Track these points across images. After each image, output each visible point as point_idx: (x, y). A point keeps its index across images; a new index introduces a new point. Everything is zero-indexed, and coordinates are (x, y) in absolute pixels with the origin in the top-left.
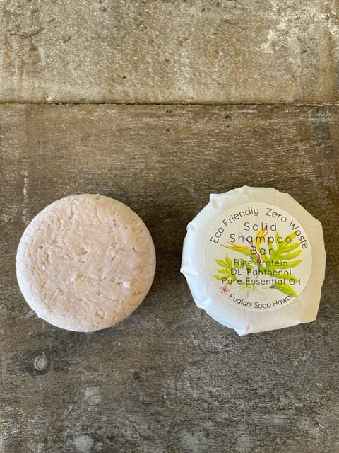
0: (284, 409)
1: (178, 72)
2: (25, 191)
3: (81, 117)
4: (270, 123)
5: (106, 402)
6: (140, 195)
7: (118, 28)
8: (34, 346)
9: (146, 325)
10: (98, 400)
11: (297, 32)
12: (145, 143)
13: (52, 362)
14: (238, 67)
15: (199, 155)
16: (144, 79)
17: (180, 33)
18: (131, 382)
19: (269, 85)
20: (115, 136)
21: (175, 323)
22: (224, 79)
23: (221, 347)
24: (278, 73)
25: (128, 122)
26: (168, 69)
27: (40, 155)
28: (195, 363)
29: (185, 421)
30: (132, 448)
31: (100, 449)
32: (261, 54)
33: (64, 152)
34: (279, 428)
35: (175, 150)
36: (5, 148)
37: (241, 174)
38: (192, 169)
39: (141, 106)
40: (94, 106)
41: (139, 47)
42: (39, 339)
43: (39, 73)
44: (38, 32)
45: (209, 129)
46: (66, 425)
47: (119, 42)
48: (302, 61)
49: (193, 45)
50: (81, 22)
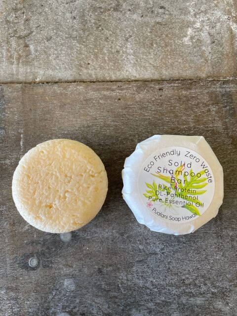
0: (204, 293)
1: (126, 59)
2: (21, 143)
3: (59, 92)
4: (190, 93)
5: (78, 289)
6: (100, 145)
7: (84, 30)
8: (29, 250)
9: (106, 235)
10: (73, 287)
11: (208, 29)
12: (104, 109)
13: (41, 261)
14: (167, 55)
15: (141, 116)
16: (102, 64)
17: (127, 32)
18: (96, 275)
19: (189, 66)
20: (83, 104)
21: (127, 233)
22: (158, 63)
23: (159, 250)
24: (195, 58)
25: (92, 94)
26: (119, 57)
27: (31, 119)
28: (140, 261)
29: (134, 302)
32: (183, 45)
33: (48, 116)
35: (124, 113)
36: (8, 114)
37: (171, 129)
38: (136, 125)
39: (100, 83)
40: (68, 84)
41: (98, 43)
42: (32, 245)
43: (30, 62)
44: (29, 34)
45: (147, 98)
46: (51, 305)
47: (85, 40)
48: (212, 49)
49: (136, 40)
50: (58, 26)
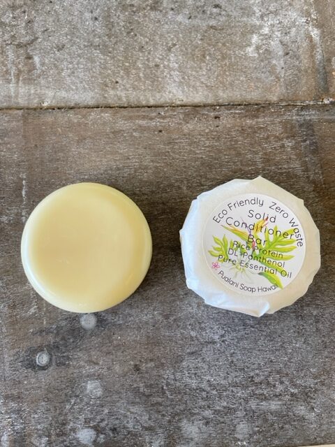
0: (280, 395)
1: (168, 76)
2: (24, 193)
3: (76, 121)
4: (257, 123)
5: (107, 395)
7: (109, 36)
8: (36, 342)
9: (145, 319)
10: (99, 393)
11: (279, 36)
12: (139, 144)
13: (54, 358)
14: (225, 70)
15: (191, 154)
16: (136, 83)
17: (169, 39)
18: (132, 374)
19: (255, 86)
20: (109, 138)
21: (173, 315)
22: (212, 82)
23: (217, 337)
24: (263, 75)
25: (122, 124)
26: (159, 73)
27: (37, 158)
28: (193, 353)
29: (184, 410)
30: (133, 439)
31: (102, 441)
32: (246, 57)
33: (61, 154)
34: (276, 413)
35: (167, 150)
36: (4, 152)
37: (232, 171)
38: (184, 167)
39: (134, 109)
40: (89, 110)
41: (130, 54)
42: (40, 335)
43: (35, 80)
44: (32, 41)
45: (199, 129)
46: (69, 418)
47: (111, 49)
48: (285, 63)
49: (182, 51)
50: (73, 31)
